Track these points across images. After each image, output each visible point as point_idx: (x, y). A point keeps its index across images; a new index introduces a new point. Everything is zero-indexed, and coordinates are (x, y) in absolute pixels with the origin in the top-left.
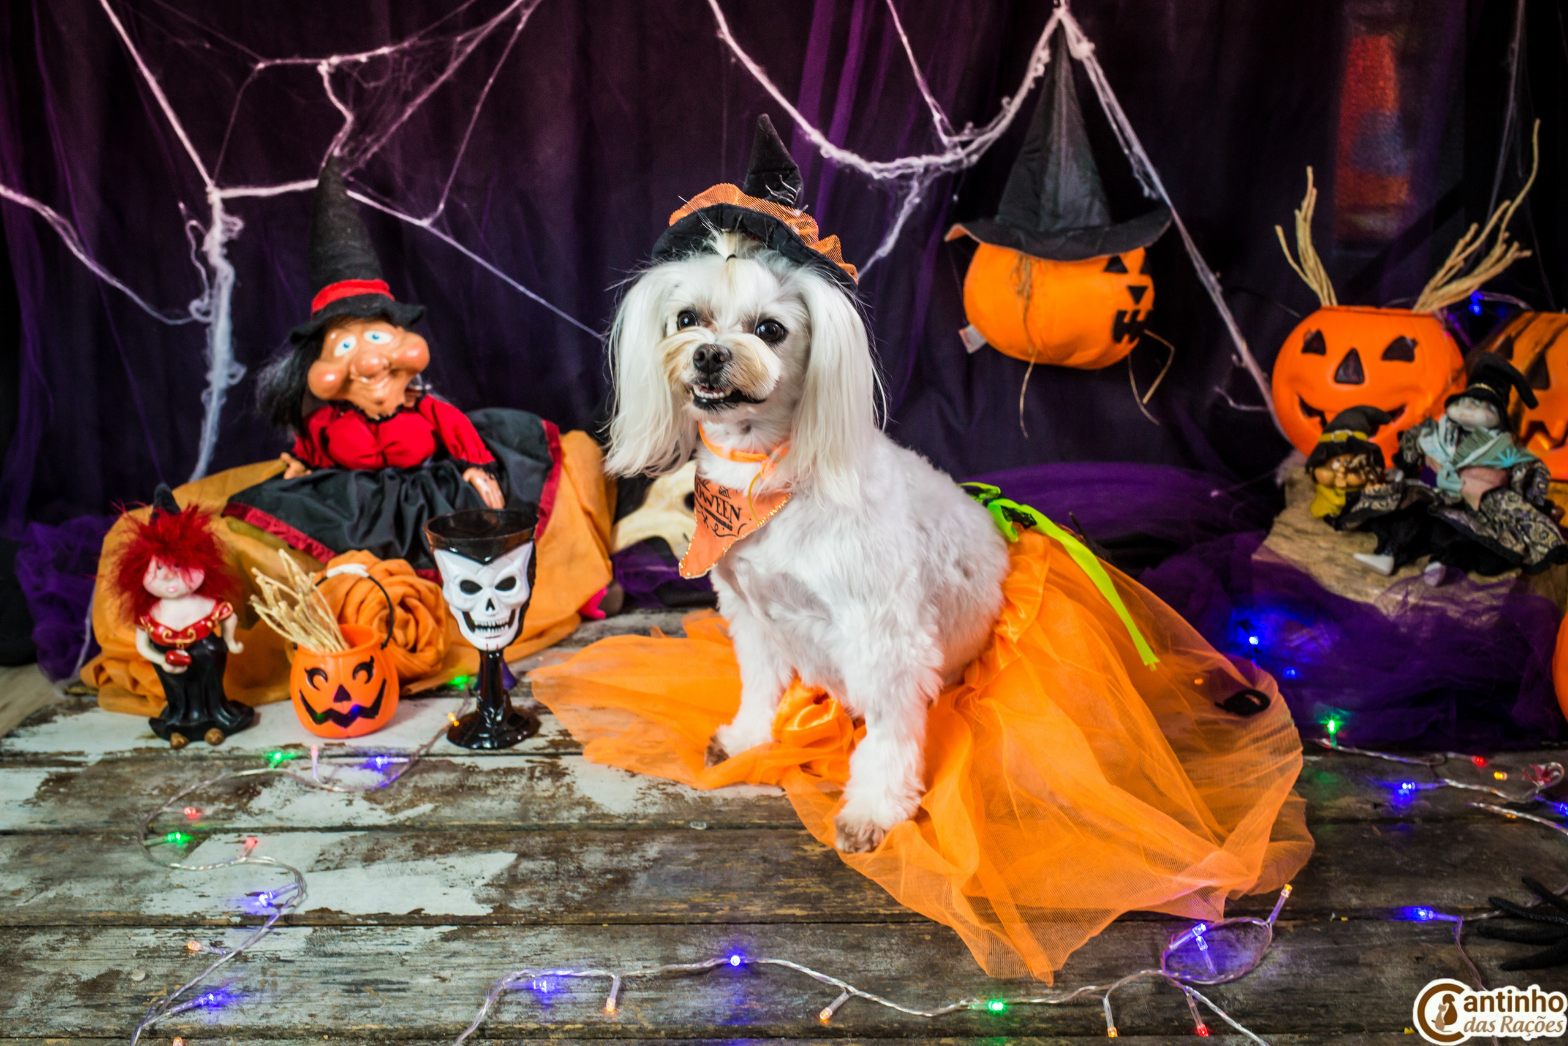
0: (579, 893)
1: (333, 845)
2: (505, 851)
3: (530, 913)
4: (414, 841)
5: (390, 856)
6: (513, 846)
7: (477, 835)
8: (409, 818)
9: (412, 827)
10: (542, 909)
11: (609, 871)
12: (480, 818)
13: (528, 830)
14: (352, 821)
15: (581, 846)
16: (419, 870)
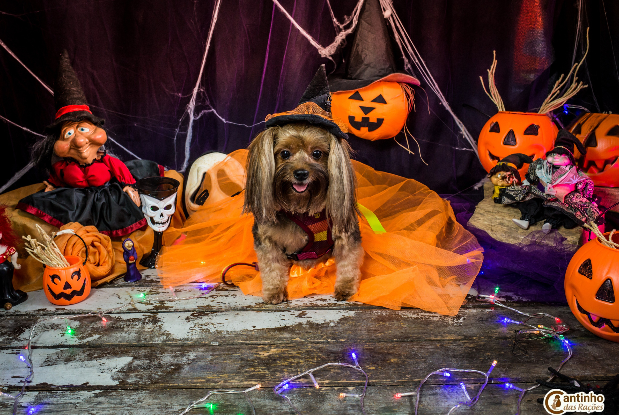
0: (158, 375)
1: (53, 354)
2: (128, 356)
3: (135, 384)
4: (89, 352)
5: (77, 359)
6: (132, 354)
7: (117, 349)
8: (88, 342)
9: (89, 346)
10: (141, 382)
11: (172, 365)
12: (119, 341)
13: (140, 347)
14: (63, 343)
15: (161, 354)
16: (89, 365)
